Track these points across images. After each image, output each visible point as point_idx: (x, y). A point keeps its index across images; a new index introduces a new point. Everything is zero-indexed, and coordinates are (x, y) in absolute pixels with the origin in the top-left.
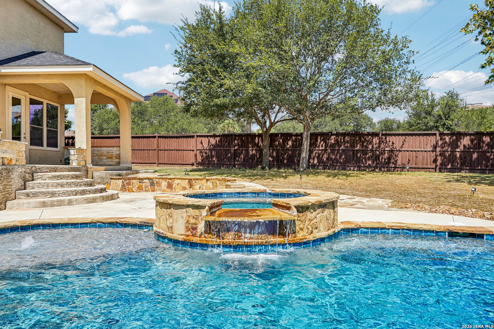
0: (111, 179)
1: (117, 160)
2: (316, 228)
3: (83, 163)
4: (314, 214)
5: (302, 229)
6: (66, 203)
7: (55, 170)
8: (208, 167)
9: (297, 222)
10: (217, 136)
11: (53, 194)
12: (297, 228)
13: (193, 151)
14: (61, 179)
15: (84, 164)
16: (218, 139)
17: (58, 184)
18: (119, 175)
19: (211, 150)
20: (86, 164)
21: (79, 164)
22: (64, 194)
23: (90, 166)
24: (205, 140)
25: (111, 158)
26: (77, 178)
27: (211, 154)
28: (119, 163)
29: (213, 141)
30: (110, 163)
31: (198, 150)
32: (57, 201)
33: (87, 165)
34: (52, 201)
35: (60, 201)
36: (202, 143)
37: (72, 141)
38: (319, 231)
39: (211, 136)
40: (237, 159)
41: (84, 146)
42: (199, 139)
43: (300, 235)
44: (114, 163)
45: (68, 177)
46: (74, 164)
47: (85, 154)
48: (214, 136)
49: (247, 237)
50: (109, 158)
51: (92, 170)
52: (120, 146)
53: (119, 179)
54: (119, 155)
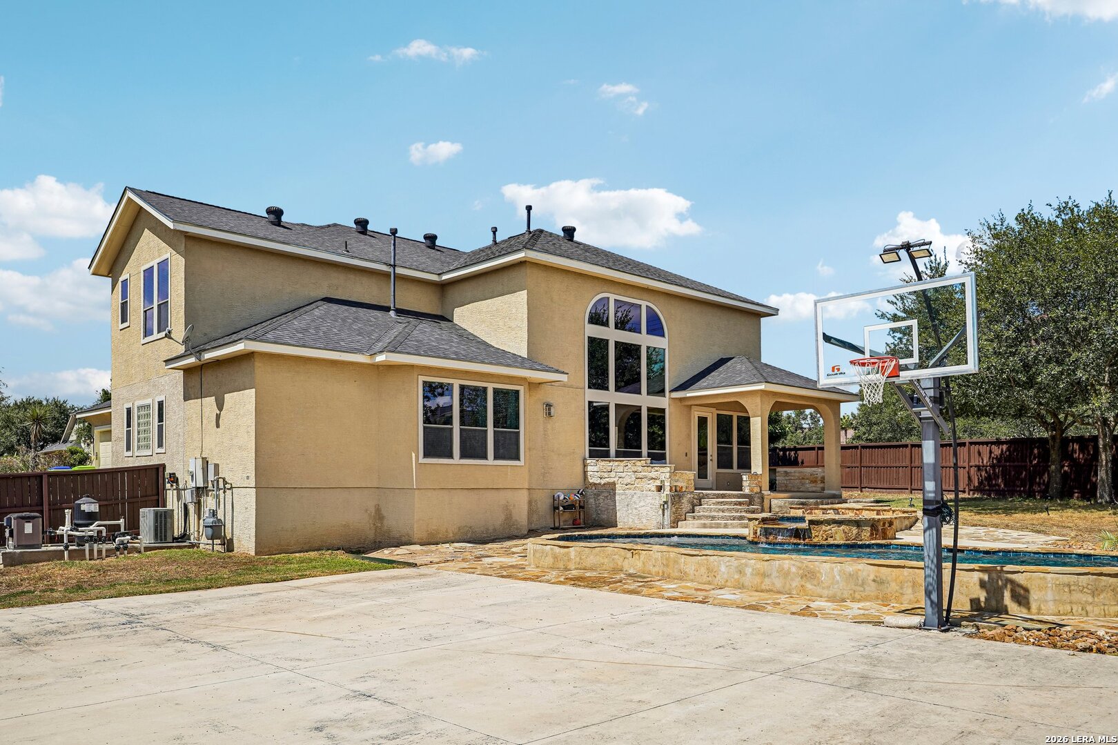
0: (791, 508)
1: (822, 485)
2: (832, 537)
3: (757, 490)
4: (829, 527)
5: (817, 536)
6: (722, 526)
7: (723, 496)
8: (989, 495)
9: (813, 532)
10: (1003, 443)
11: (713, 518)
12: (813, 535)
13: (964, 468)
14: (724, 505)
15: (759, 491)
16: (1005, 447)
17: (719, 510)
18: (802, 504)
19: (993, 466)
20: (761, 490)
21: (752, 491)
22: (722, 518)
23: (766, 492)
24: (985, 450)
25: (815, 482)
26: (740, 505)
27: (995, 472)
28: (823, 489)
29: (997, 451)
30: (814, 489)
31: (971, 467)
32: (715, 524)
33: (763, 492)
34: (711, 524)
35: (718, 524)
36: (979, 454)
37: (795, 454)
38: (835, 539)
39: (992, 443)
40: (1038, 480)
41: (760, 472)
42: (975, 448)
43: (815, 540)
44: (819, 489)
45: (730, 503)
46: (747, 491)
47: (759, 480)
48: (998, 442)
49: (780, 539)
50: (812, 482)
51: (769, 497)
52: (824, 466)
53: (799, 508)
54: (823, 478)
